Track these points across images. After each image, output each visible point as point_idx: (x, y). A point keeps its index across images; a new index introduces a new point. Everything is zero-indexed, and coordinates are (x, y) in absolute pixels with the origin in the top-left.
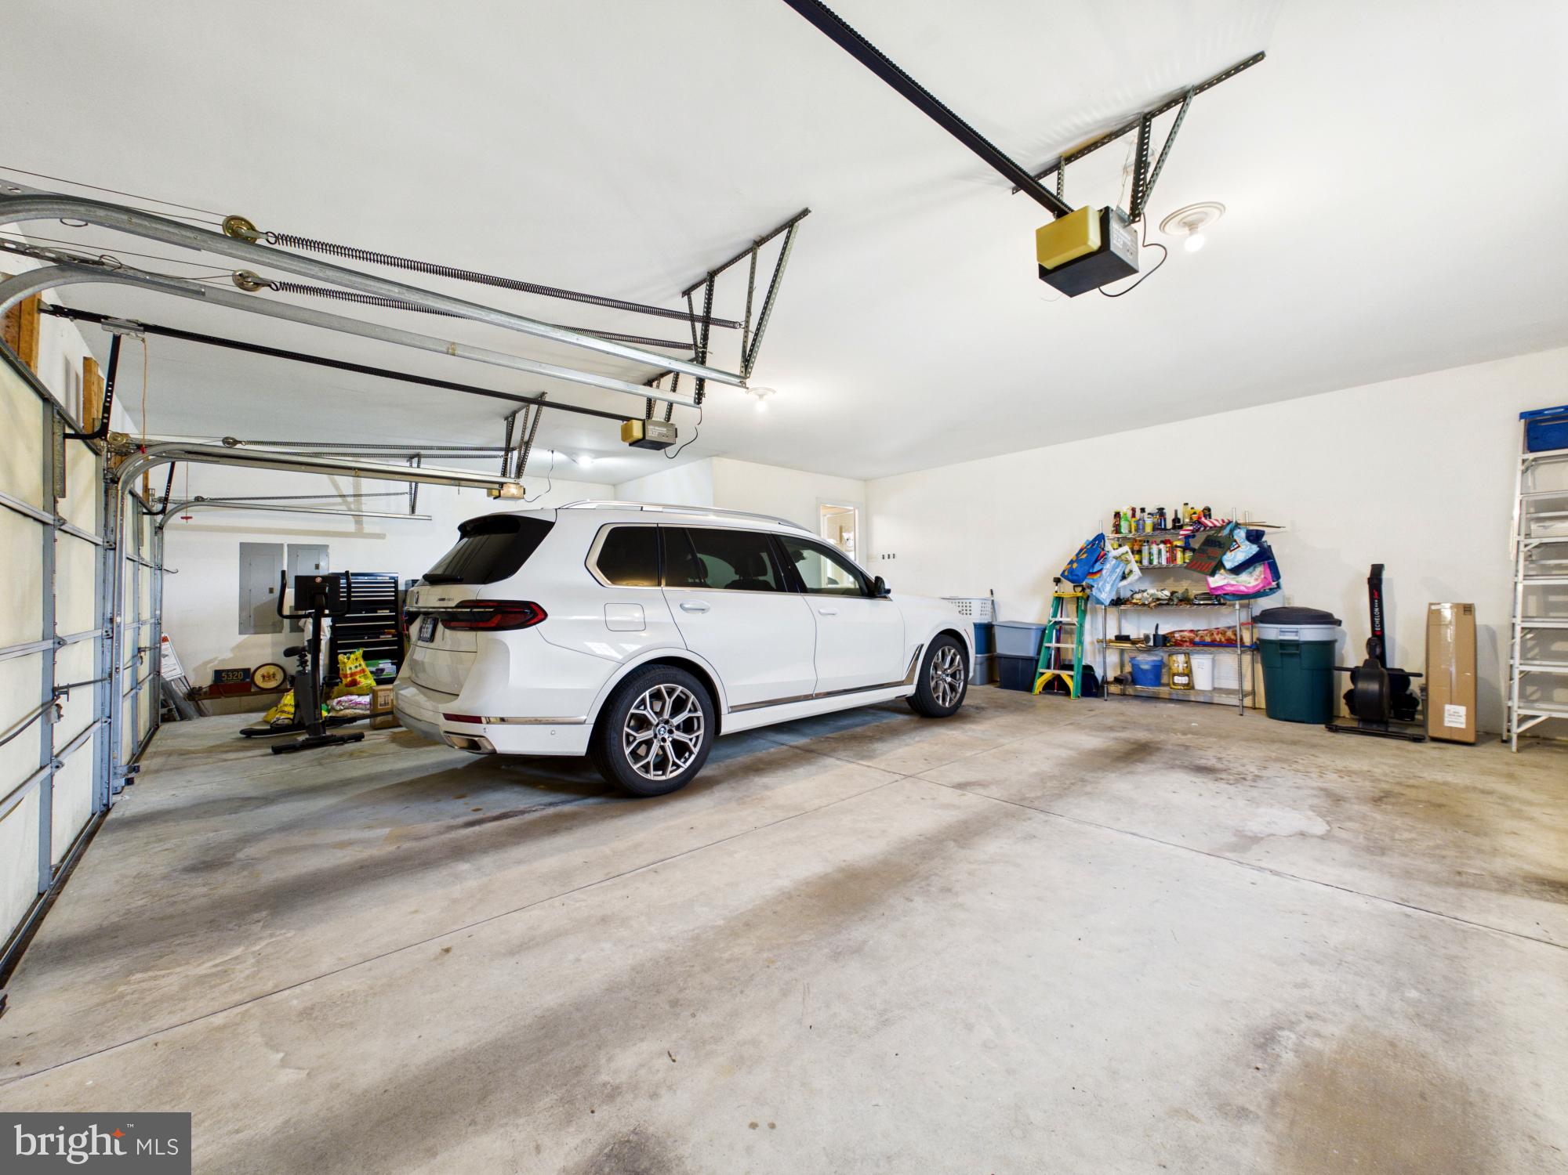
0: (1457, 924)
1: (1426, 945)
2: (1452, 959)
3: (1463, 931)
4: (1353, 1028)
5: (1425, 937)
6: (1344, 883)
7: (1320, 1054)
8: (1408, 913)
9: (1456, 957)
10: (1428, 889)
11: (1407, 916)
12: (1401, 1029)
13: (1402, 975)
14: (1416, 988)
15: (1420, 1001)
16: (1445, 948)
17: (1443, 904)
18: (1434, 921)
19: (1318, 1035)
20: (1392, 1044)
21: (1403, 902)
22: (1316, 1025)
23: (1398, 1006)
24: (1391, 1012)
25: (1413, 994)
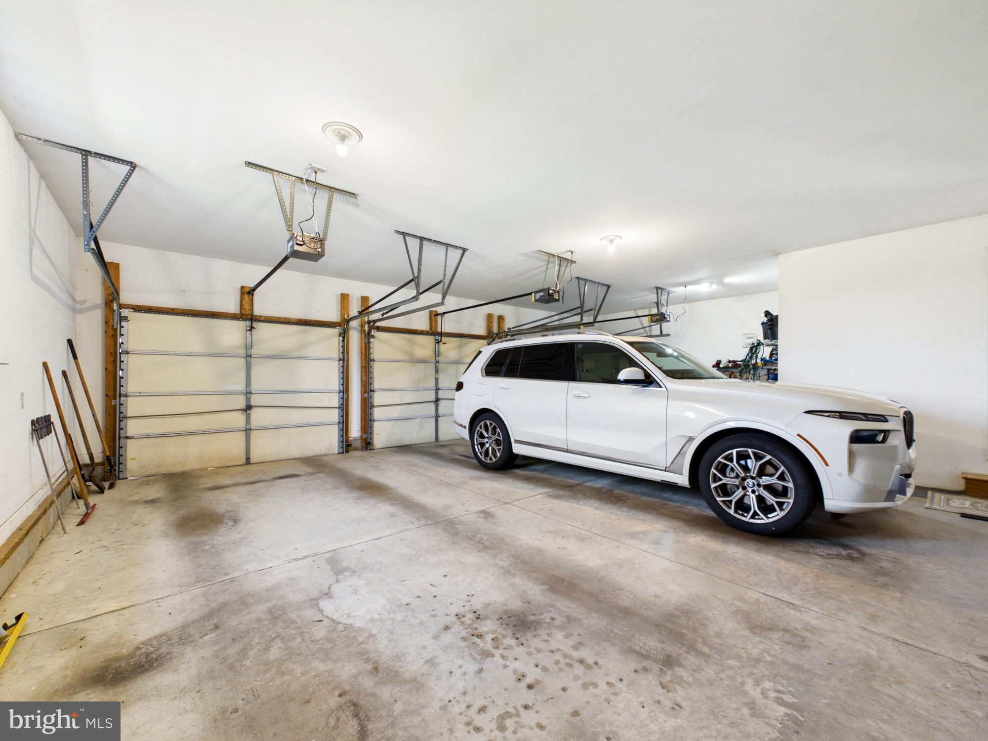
0: (204, 584)
1: (211, 565)
2: (199, 566)
3: (199, 582)
4: (218, 532)
5: (213, 568)
6: (266, 573)
7: (221, 525)
8: (227, 576)
9: (198, 567)
10: (226, 597)
11: (226, 574)
12: (205, 538)
13: (213, 550)
14: (206, 549)
15: (204, 546)
16: (204, 569)
17: (214, 591)
18: (214, 579)
19: (225, 527)
20: (206, 535)
21: (232, 580)
22: (227, 528)
23: (210, 542)
24: (210, 540)
25: (207, 547)
